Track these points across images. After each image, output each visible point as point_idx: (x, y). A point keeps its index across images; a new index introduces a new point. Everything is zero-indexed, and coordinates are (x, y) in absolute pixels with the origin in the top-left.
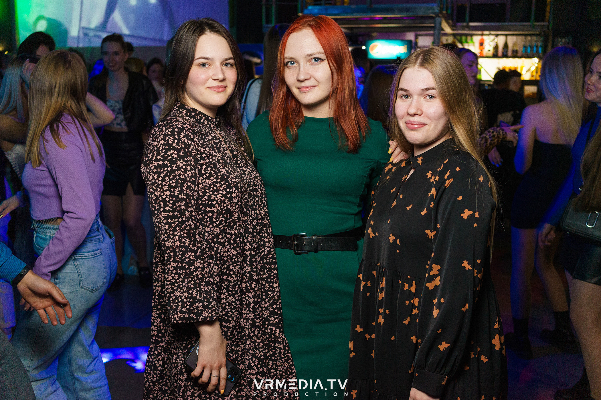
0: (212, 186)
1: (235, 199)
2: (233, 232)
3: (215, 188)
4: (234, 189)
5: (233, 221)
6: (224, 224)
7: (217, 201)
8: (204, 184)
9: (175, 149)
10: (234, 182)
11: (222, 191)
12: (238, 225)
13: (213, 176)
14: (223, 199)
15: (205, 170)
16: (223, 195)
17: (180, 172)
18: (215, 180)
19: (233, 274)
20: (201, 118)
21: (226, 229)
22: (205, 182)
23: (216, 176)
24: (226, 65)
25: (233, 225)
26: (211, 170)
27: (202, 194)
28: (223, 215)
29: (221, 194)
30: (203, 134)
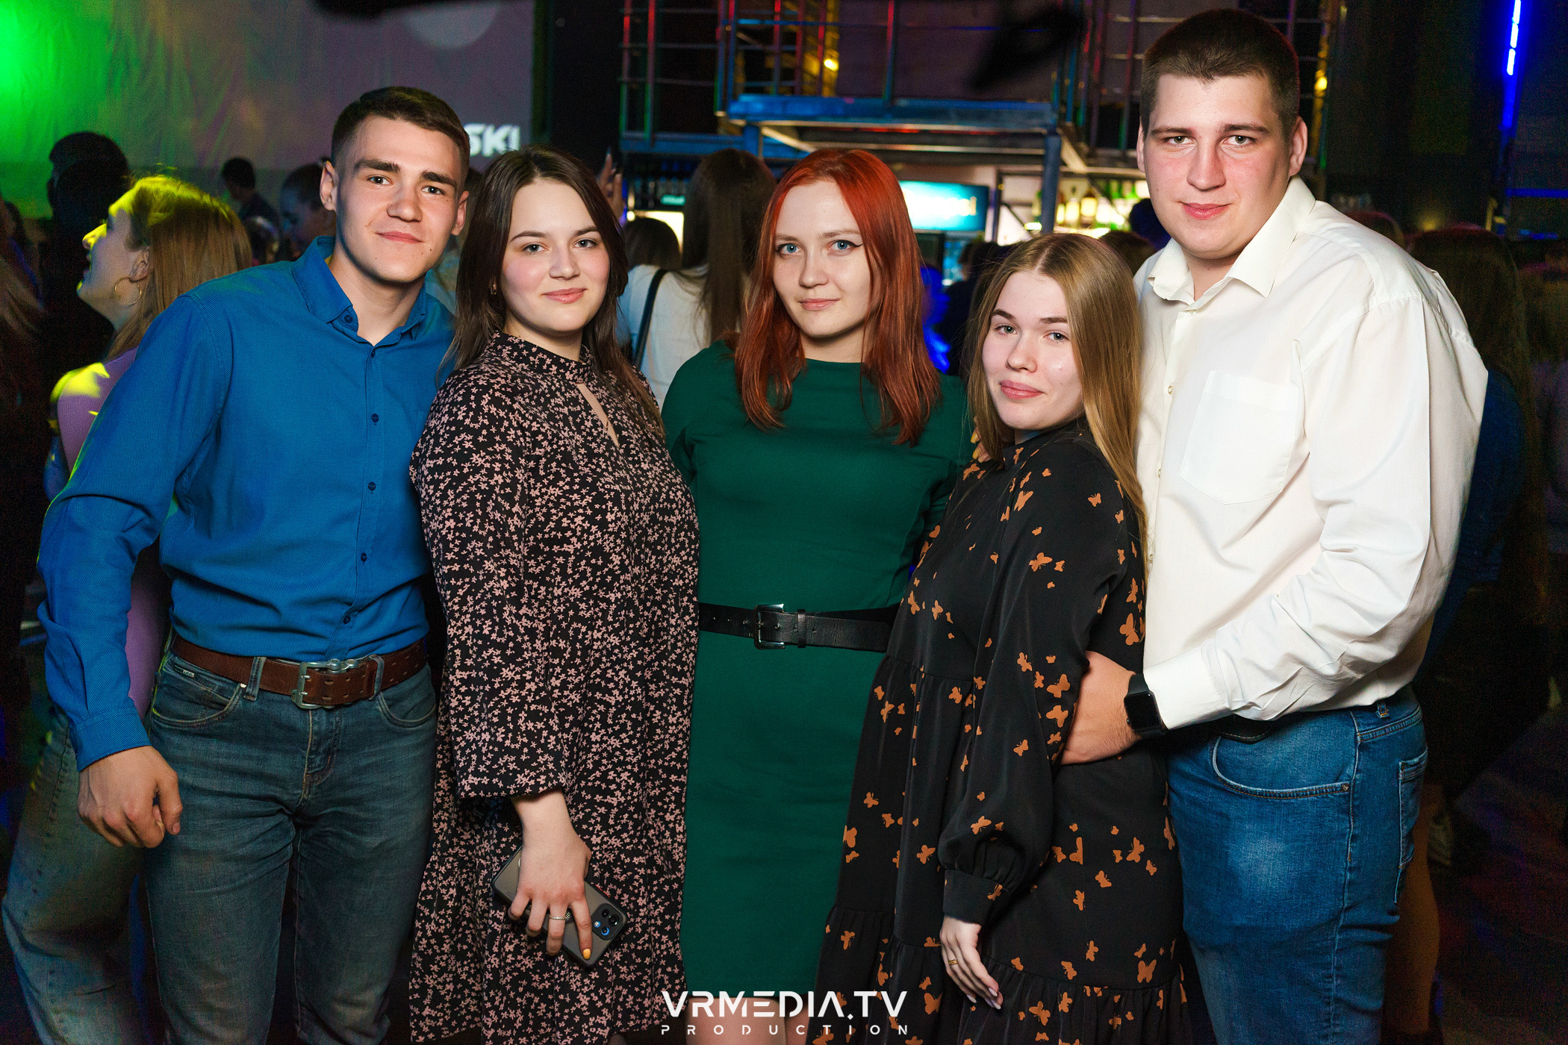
0: (562, 500)
1: (613, 525)
2: (612, 597)
3: (569, 503)
4: (610, 504)
5: (611, 572)
6: (591, 579)
7: (574, 531)
8: (546, 497)
9: (468, 430)
10: (610, 490)
11: (585, 508)
12: (622, 581)
13: (563, 480)
14: (586, 525)
15: (545, 469)
16: (587, 518)
17: (478, 476)
18: (567, 487)
19: (613, 689)
20: (542, 361)
21: (597, 591)
22: (547, 492)
23: (568, 479)
24: (583, 243)
25: (612, 582)
26: (559, 465)
27: (543, 519)
28: (588, 559)
29: (582, 515)
30: (543, 394)
